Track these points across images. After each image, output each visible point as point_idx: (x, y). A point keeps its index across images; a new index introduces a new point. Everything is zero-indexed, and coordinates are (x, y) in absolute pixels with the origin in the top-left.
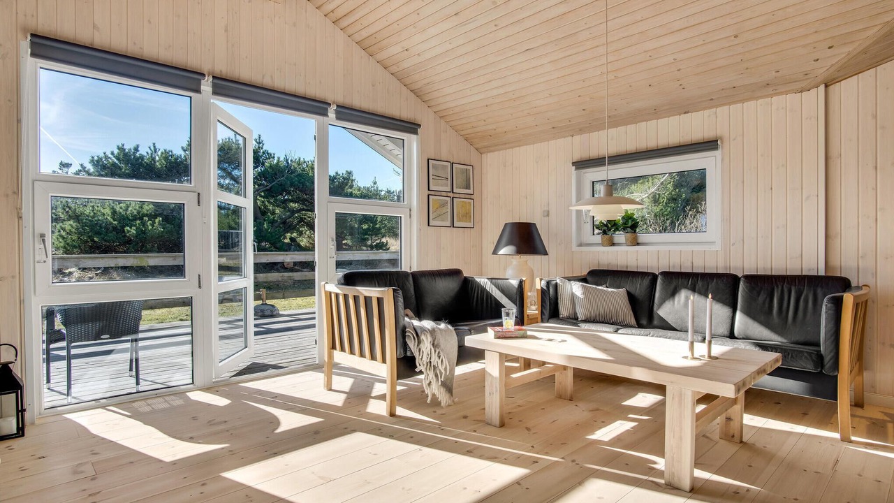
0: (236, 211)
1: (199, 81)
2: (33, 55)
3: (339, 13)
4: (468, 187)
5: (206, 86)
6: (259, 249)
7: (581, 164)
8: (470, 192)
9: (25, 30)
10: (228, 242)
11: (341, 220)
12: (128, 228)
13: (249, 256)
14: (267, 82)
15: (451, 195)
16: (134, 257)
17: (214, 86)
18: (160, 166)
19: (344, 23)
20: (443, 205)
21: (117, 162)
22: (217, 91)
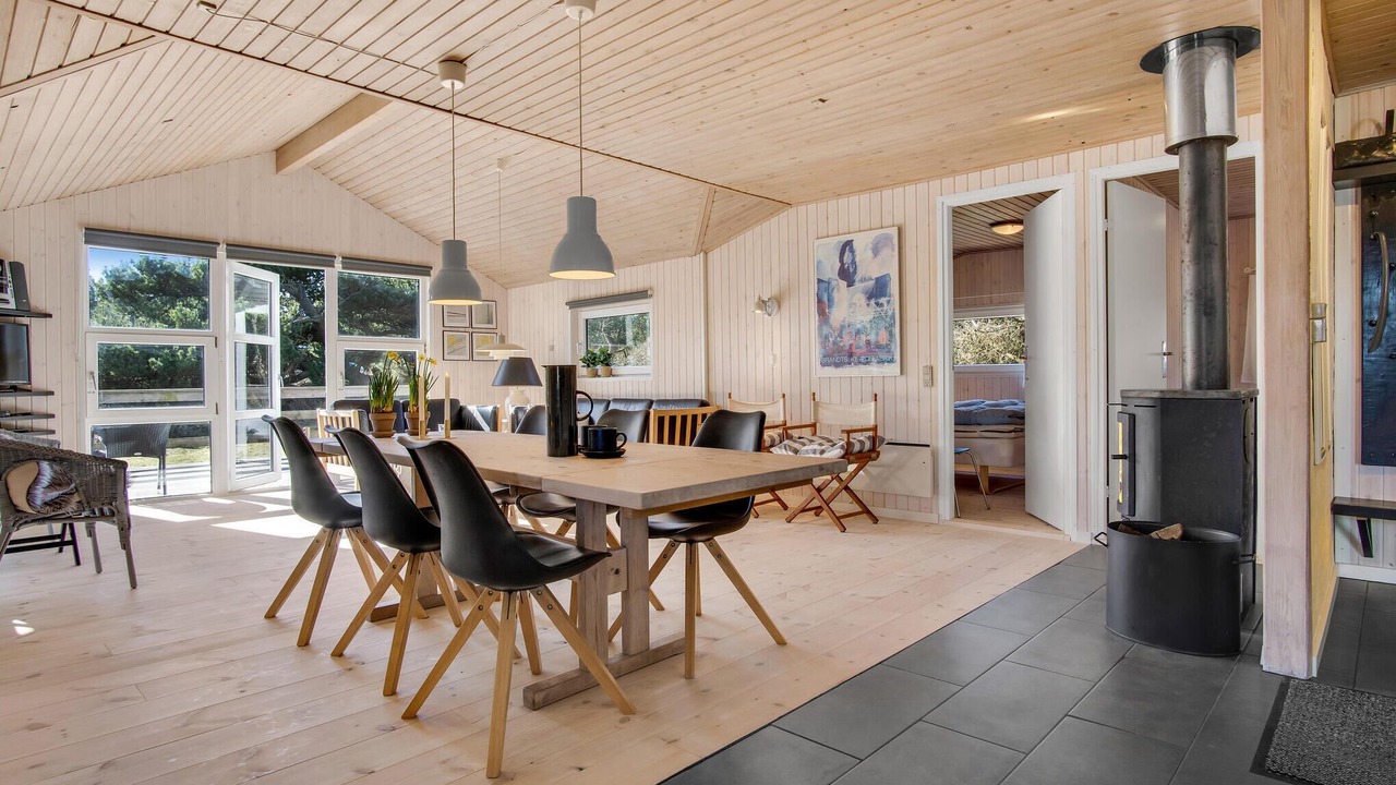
0: (264, 349)
1: (215, 250)
2: (86, 242)
3: (343, 179)
4: (490, 322)
5: (221, 252)
6: (287, 383)
7: (575, 304)
8: (494, 326)
9: (80, 225)
10: (255, 377)
11: (350, 356)
12: (154, 359)
13: (277, 391)
14: (276, 243)
15: (471, 330)
16: (162, 393)
17: (227, 251)
18: (195, 277)
19: (350, 185)
20: (461, 340)
21: (138, 272)
22: (230, 255)
